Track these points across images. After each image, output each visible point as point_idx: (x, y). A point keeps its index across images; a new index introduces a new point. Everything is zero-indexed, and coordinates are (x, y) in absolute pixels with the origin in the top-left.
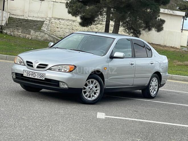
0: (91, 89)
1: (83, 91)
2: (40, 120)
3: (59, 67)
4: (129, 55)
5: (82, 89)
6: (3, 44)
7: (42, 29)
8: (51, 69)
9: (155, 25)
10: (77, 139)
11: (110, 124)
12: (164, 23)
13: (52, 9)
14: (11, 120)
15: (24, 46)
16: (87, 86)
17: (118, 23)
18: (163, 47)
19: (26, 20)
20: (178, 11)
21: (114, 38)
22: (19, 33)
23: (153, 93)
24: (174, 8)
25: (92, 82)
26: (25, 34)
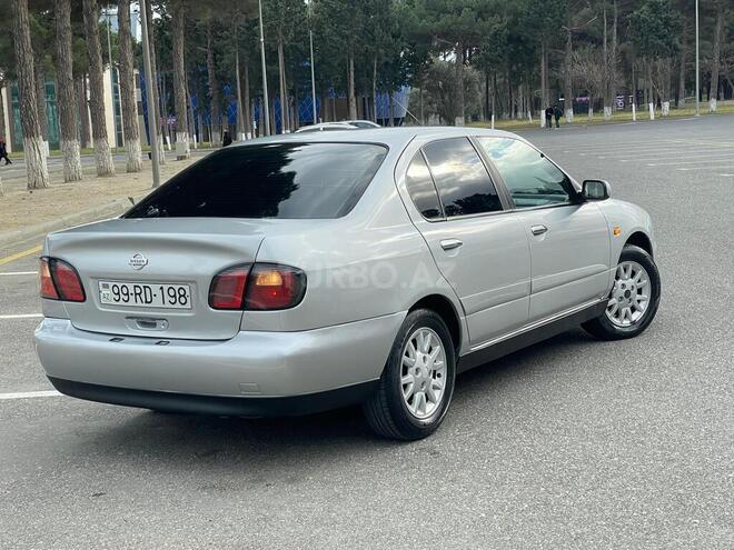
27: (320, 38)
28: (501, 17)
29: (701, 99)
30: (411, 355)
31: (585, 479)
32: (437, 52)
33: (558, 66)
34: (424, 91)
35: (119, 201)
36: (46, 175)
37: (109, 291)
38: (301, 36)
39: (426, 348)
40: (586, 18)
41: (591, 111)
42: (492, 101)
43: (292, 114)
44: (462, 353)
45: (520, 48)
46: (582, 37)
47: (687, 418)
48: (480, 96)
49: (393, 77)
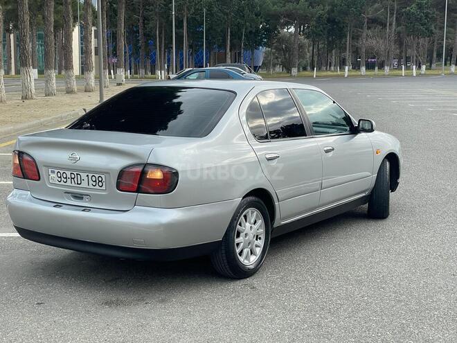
27: (210, 13)
28: (324, 6)
29: (445, 64)
30: (243, 225)
31: (345, 310)
32: (283, 26)
33: (358, 39)
34: (274, 51)
35: (77, 110)
36: (33, 91)
37: (55, 175)
38: (198, 12)
39: (252, 221)
40: (377, 10)
41: (376, 68)
42: (316, 59)
43: (191, 60)
44: (275, 225)
45: (335, 26)
46: (374, 22)
47: (413, 274)
48: (308, 55)
49: (254, 40)
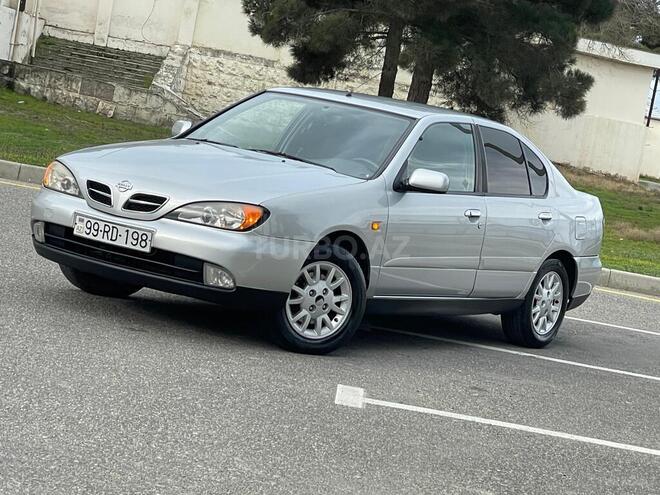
0: (319, 298)
1: (289, 302)
2: (123, 398)
3: (207, 212)
4: (465, 184)
5: (284, 296)
6: (13, 128)
7: (154, 82)
8: (177, 214)
9: (556, 93)
10: (258, 477)
11: (382, 431)
12: (587, 88)
13: (194, 14)
14: (14, 391)
15: (88, 137)
16: (303, 287)
17: (424, 78)
18: (579, 174)
19: (100, 50)
20: (640, 49)
21: (415, 119)
22: (71, 92)
23: (544, 327)
24: (627, 38)
25: (325, 272)
26: (91, 100)
